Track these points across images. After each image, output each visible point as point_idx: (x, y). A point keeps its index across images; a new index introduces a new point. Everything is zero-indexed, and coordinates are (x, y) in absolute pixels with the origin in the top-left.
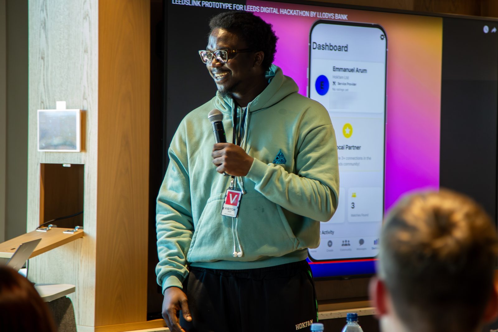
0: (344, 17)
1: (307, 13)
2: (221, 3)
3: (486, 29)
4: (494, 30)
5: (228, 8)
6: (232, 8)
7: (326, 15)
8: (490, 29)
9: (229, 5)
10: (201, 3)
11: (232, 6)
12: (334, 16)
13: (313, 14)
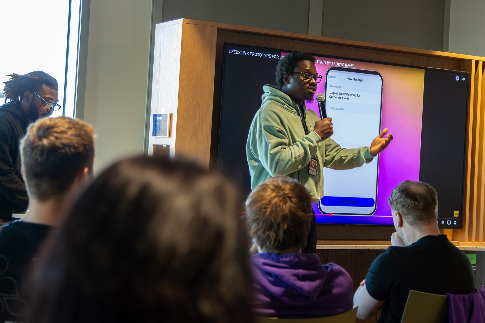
0: (352, 66)
1: (324, 62)
2: (263, 54)
3: (457, 78)
4: (464, 79)
5: (268, 57)
6: (271, 57)
7: (338, 64)
8: (461, 79)
9: (269, 56)
10: (249, 53)
11: (271, 56)
12: (345, 65)
13: (329, 63)
